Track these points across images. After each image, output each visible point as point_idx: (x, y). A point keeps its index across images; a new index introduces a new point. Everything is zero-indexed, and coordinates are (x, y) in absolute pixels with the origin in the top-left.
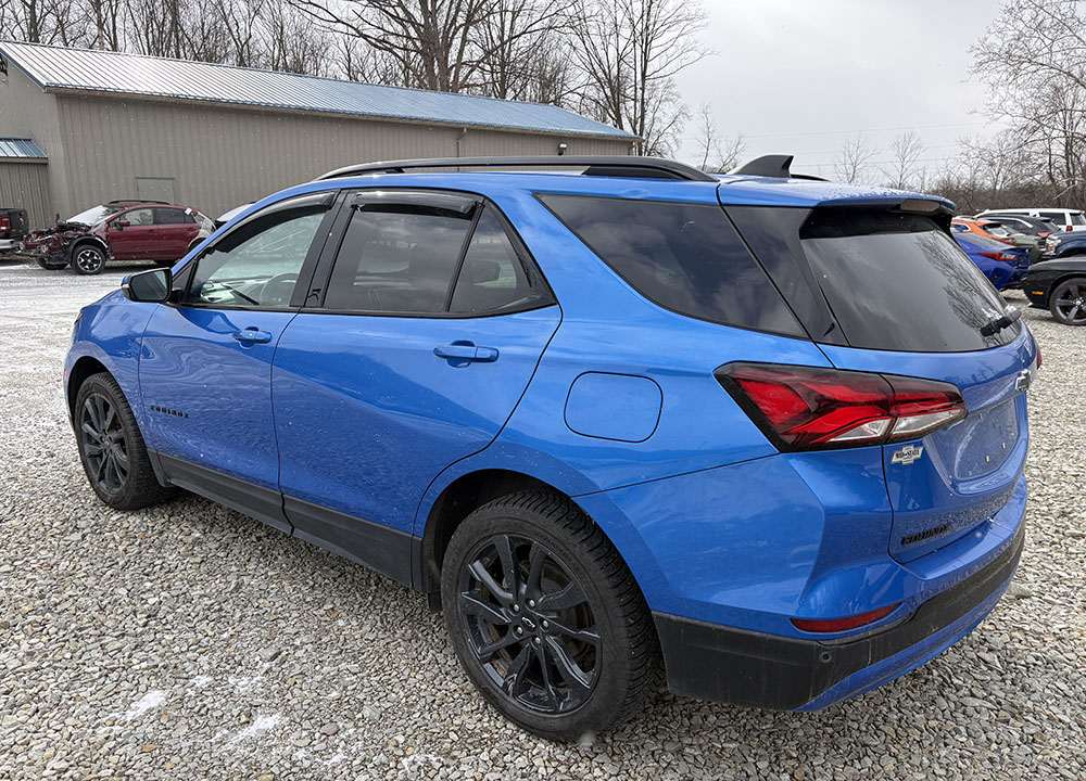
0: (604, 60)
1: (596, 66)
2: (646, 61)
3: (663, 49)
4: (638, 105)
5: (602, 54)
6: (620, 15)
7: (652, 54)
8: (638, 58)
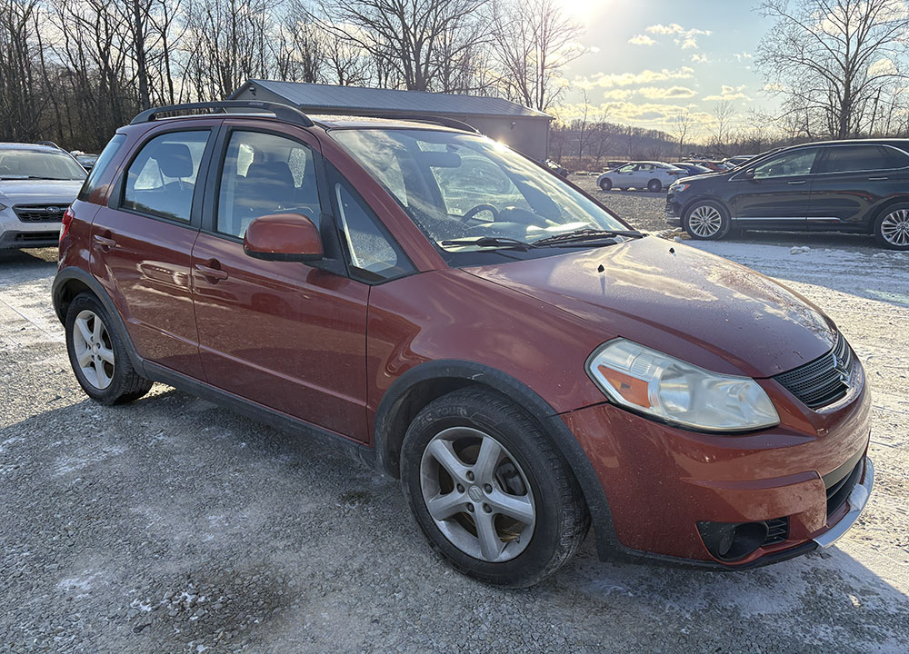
0: (515, 56)
1: (510, 60)
2: (544, 57)
3: (555, 48)
4: (540, 85)
5: (513, 51)
6: (525, 25)
7: (547, 53)
8: (539, 55)
